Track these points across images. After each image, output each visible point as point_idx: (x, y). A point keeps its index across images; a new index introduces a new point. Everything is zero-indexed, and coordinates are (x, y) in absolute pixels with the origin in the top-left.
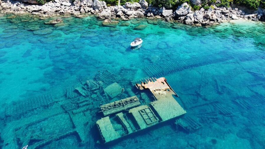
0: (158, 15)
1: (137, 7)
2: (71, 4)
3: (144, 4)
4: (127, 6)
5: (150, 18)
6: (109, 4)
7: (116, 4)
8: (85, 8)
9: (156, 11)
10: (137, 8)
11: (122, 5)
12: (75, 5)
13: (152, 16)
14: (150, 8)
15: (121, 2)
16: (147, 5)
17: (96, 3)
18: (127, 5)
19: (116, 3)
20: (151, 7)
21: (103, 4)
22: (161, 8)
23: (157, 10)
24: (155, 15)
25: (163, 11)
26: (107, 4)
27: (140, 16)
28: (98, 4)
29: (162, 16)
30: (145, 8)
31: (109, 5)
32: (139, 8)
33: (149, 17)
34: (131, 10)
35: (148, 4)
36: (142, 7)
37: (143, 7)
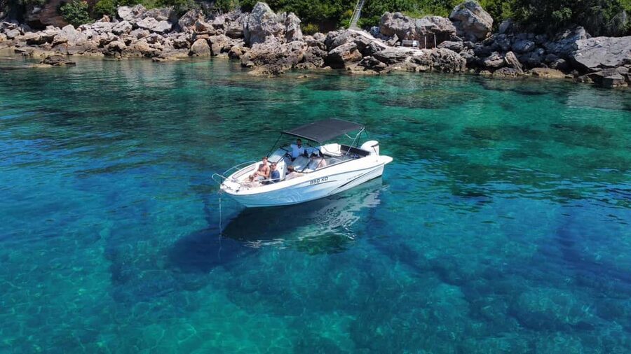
0: (549, 65)
1: (437, 32)
2: (169, 26)
3: (471, 20)
4: (387, 27)
5: (498, 74)
6: (313, 24)
7: (343, 22)
8: (212, 38)
9: (532, 50)
10: (434, 38)
11: (365, 27)
12: (185, 28)
13: (511, 66)
14: (503, 36)
15: (363, 15)
16: (490, 26)
17: (258, 19)
18: (389, 22)
19: (345, 18)
20: (506, 32)
21: (287, 24)
22: (565, 35)
23: (539, 45)
24: (527, 66)
25: (579, 43)
26: (304, 23)
27: (444, 68)
28: (265, 21)
29: (571, 65)
30: (479, 40)
31: (310, 27)
32: (443, 36)
33: (492, 69)
34: (406, 41)
35: (495, 23)
36: (460, 36)
37: (468, 31)
